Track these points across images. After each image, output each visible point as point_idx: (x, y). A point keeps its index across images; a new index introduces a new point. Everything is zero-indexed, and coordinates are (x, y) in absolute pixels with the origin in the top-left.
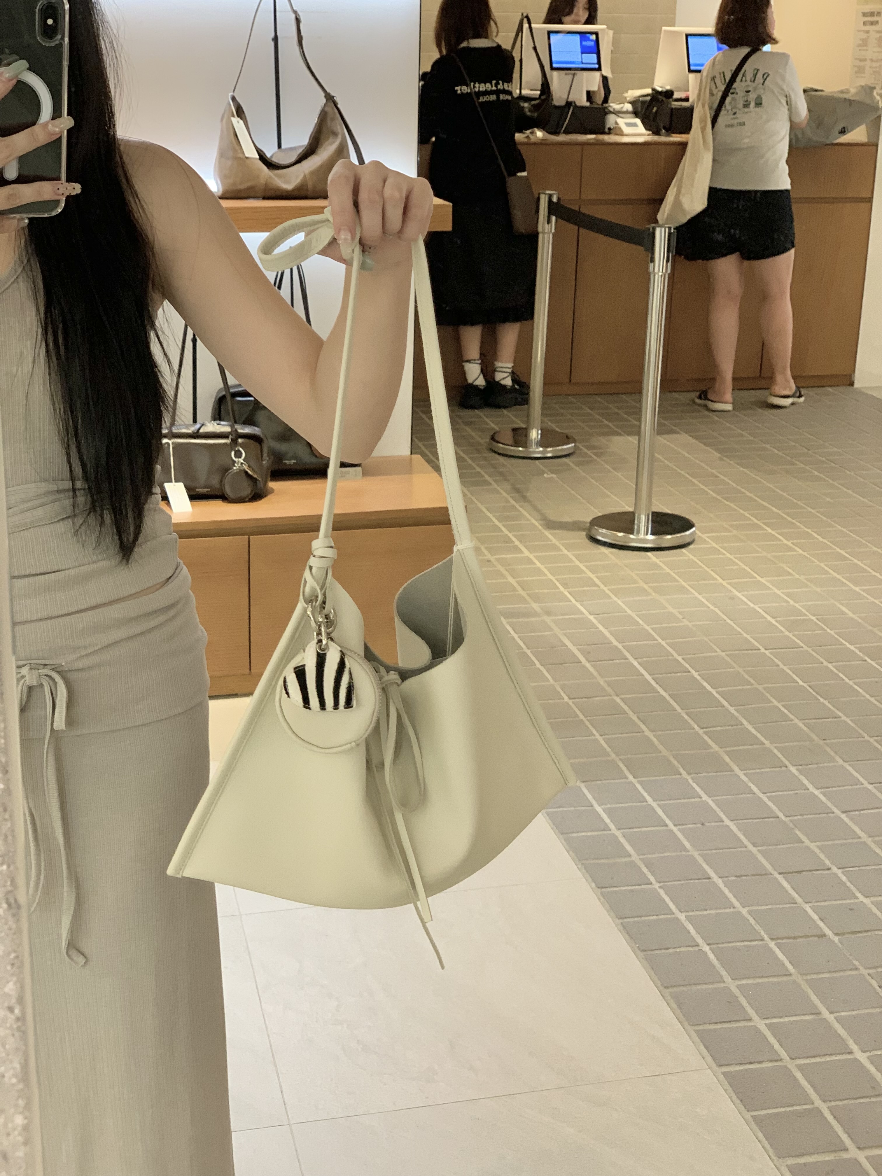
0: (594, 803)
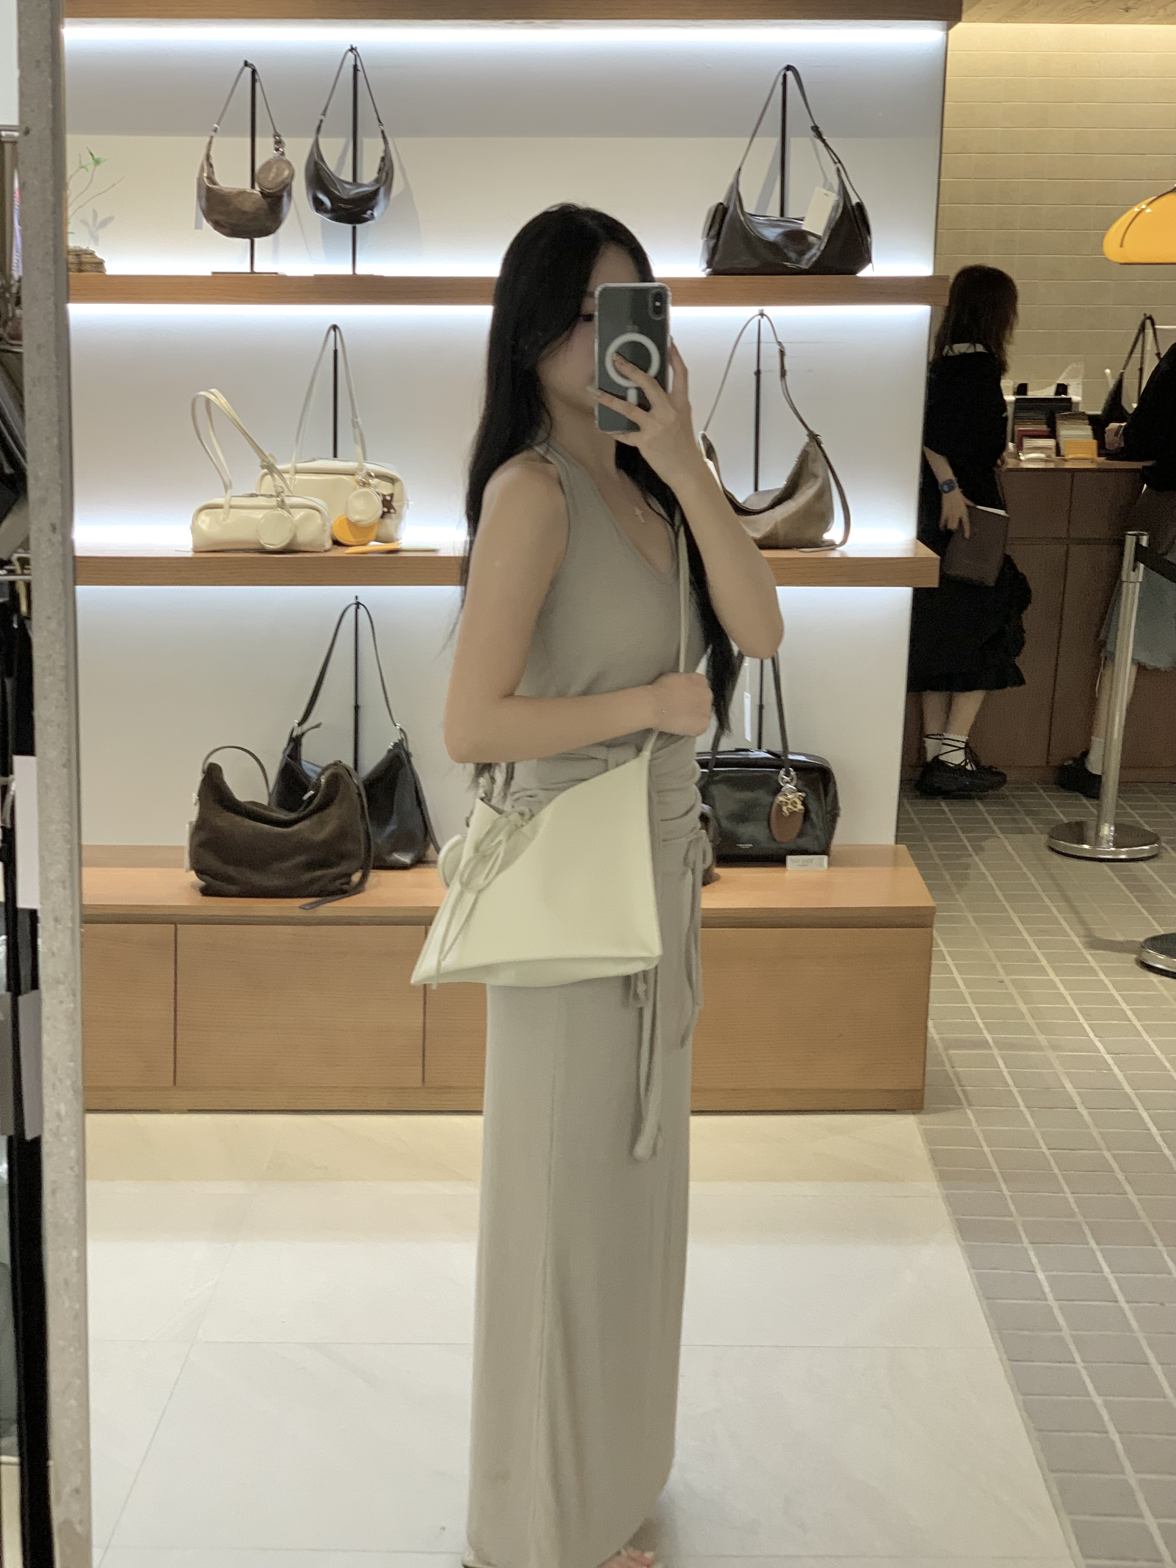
0: (1038, 1267)
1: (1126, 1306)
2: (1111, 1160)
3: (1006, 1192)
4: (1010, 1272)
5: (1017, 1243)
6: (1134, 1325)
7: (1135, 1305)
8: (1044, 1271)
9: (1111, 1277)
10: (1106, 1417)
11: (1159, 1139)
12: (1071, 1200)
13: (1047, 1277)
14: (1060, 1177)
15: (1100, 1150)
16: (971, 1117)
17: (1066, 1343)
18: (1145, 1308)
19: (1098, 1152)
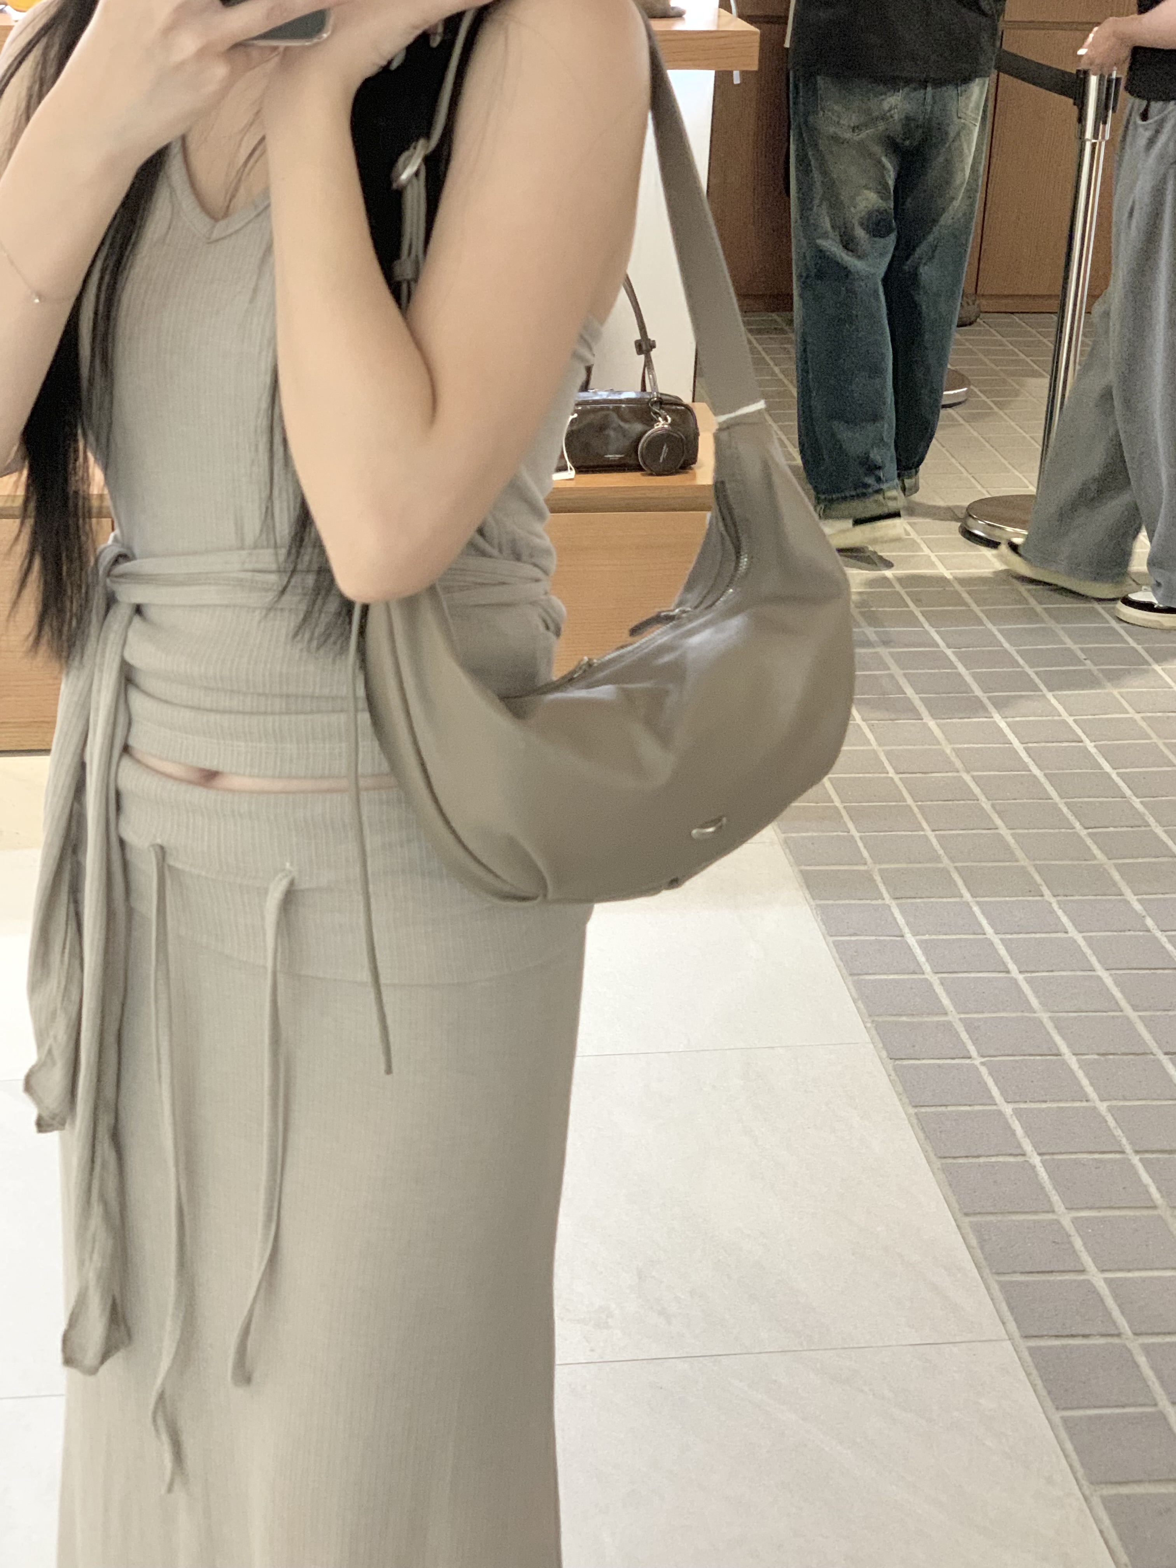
0: (906, 930)
1: (1020, 978)
2: (973, 785)
3: (854, 832)
4: (873, 938)
5: (876, 899)
6: (1034, 1002)
7: (1030, 975)
8: (914, 935)
9: (996, 940)
10: (1019, 1131)
11: (1024, 755)
12: (934, 841)
13: (920, 943)
14: (916, 810)
15: (958, 772)
17: (955, 1029)
18: (1042, 978)
19: (955, 774)
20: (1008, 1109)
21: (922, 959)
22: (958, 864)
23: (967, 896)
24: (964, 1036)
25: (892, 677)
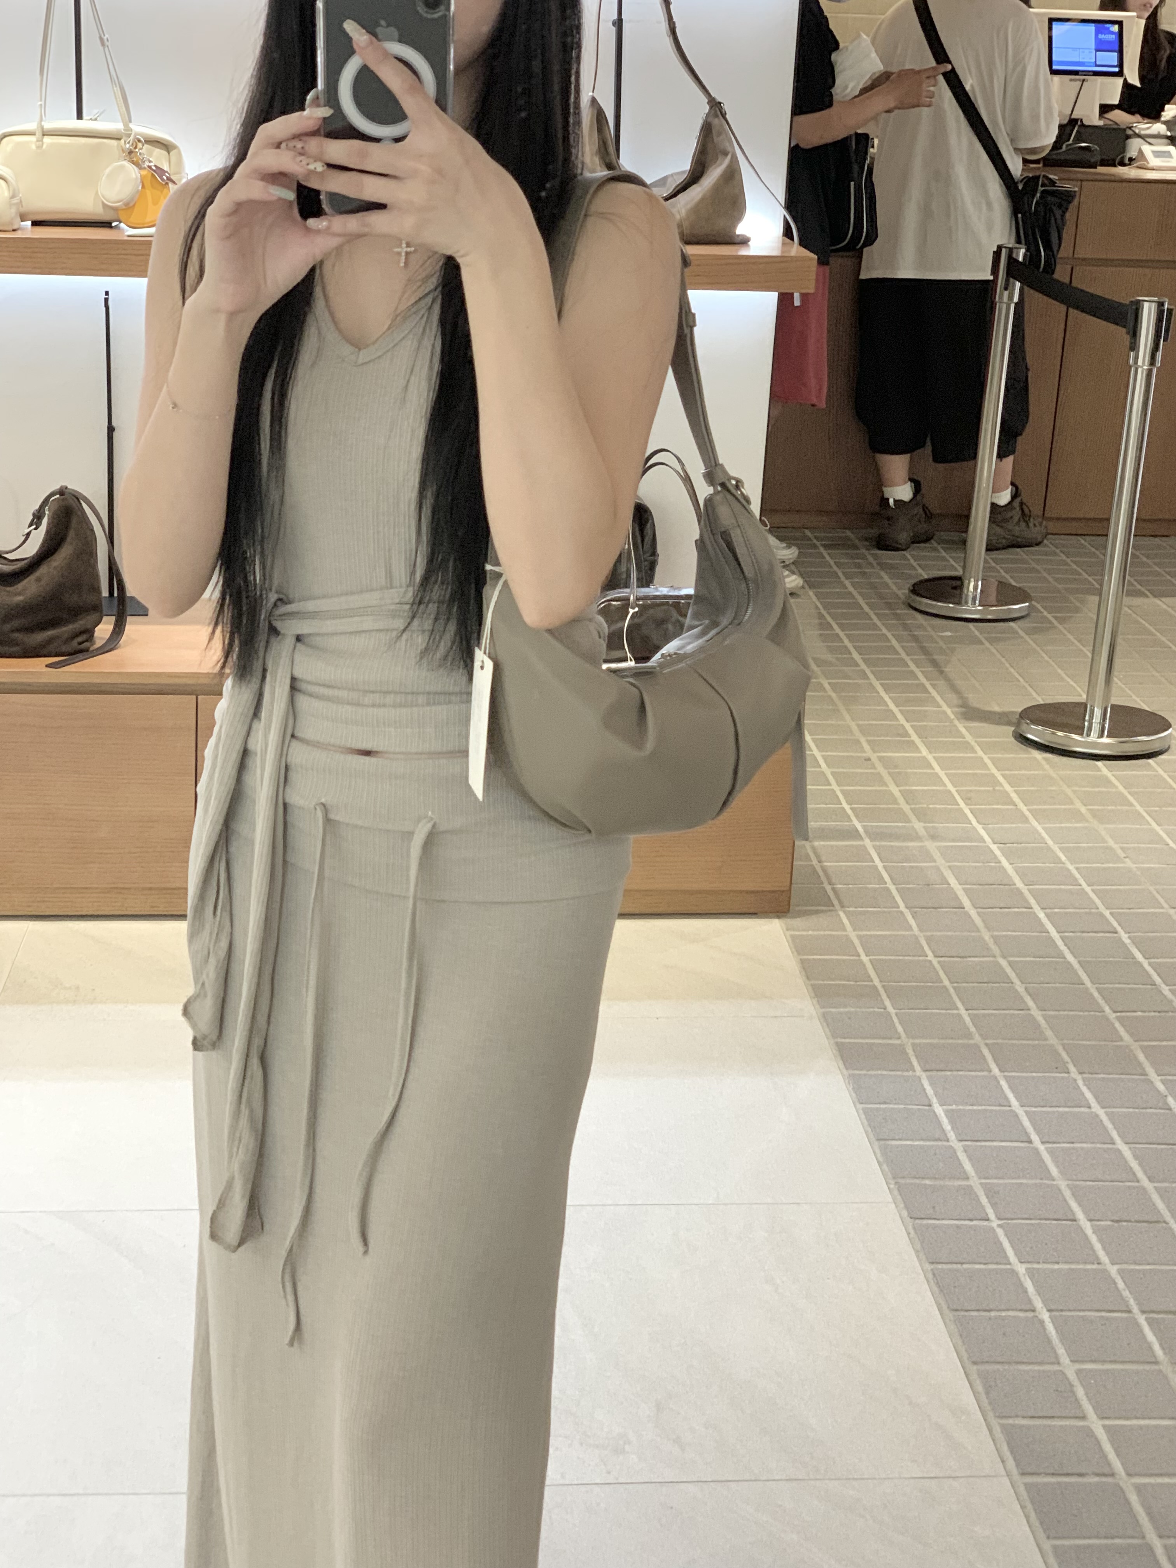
0: (934, 1101)
1: (1042, 1148)
2: (1009, 970)
3: (890, 1009)
4: (902, 1106)
5: (907, 1071)
6: (1054, 1171)
7: (1050, 1145)
8: (941, 1105)
9: (1021, 1112)
10: (1031, 1289)
11: (1060, 943)
12: (967, 1020)
13: (947, 1112)
14: (952, 991)
15: (995, 957)
16: (845, 921)
17: (975, 1193)
18: (1063, 1149)
19: (992, 959)
20: (1021, 1269)
21: (947, 1127)
22: (987, 1041)
23: (996, 1071)
24: (984, 1200)
25: (938, 869)
